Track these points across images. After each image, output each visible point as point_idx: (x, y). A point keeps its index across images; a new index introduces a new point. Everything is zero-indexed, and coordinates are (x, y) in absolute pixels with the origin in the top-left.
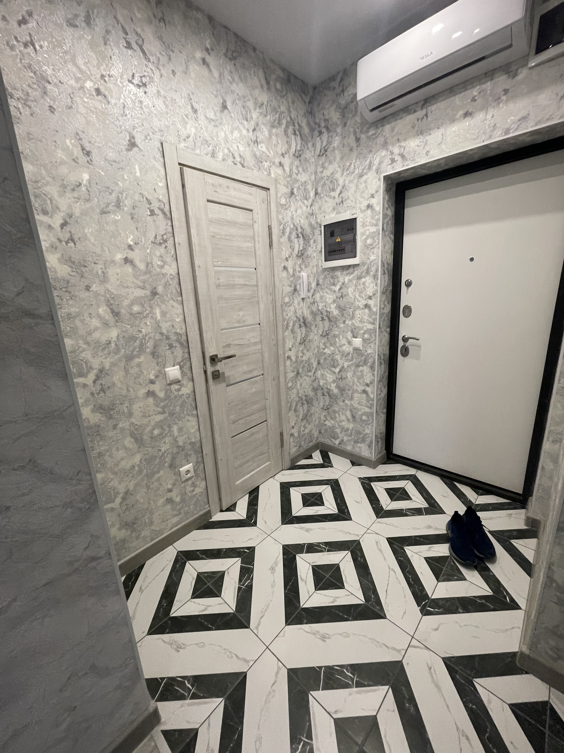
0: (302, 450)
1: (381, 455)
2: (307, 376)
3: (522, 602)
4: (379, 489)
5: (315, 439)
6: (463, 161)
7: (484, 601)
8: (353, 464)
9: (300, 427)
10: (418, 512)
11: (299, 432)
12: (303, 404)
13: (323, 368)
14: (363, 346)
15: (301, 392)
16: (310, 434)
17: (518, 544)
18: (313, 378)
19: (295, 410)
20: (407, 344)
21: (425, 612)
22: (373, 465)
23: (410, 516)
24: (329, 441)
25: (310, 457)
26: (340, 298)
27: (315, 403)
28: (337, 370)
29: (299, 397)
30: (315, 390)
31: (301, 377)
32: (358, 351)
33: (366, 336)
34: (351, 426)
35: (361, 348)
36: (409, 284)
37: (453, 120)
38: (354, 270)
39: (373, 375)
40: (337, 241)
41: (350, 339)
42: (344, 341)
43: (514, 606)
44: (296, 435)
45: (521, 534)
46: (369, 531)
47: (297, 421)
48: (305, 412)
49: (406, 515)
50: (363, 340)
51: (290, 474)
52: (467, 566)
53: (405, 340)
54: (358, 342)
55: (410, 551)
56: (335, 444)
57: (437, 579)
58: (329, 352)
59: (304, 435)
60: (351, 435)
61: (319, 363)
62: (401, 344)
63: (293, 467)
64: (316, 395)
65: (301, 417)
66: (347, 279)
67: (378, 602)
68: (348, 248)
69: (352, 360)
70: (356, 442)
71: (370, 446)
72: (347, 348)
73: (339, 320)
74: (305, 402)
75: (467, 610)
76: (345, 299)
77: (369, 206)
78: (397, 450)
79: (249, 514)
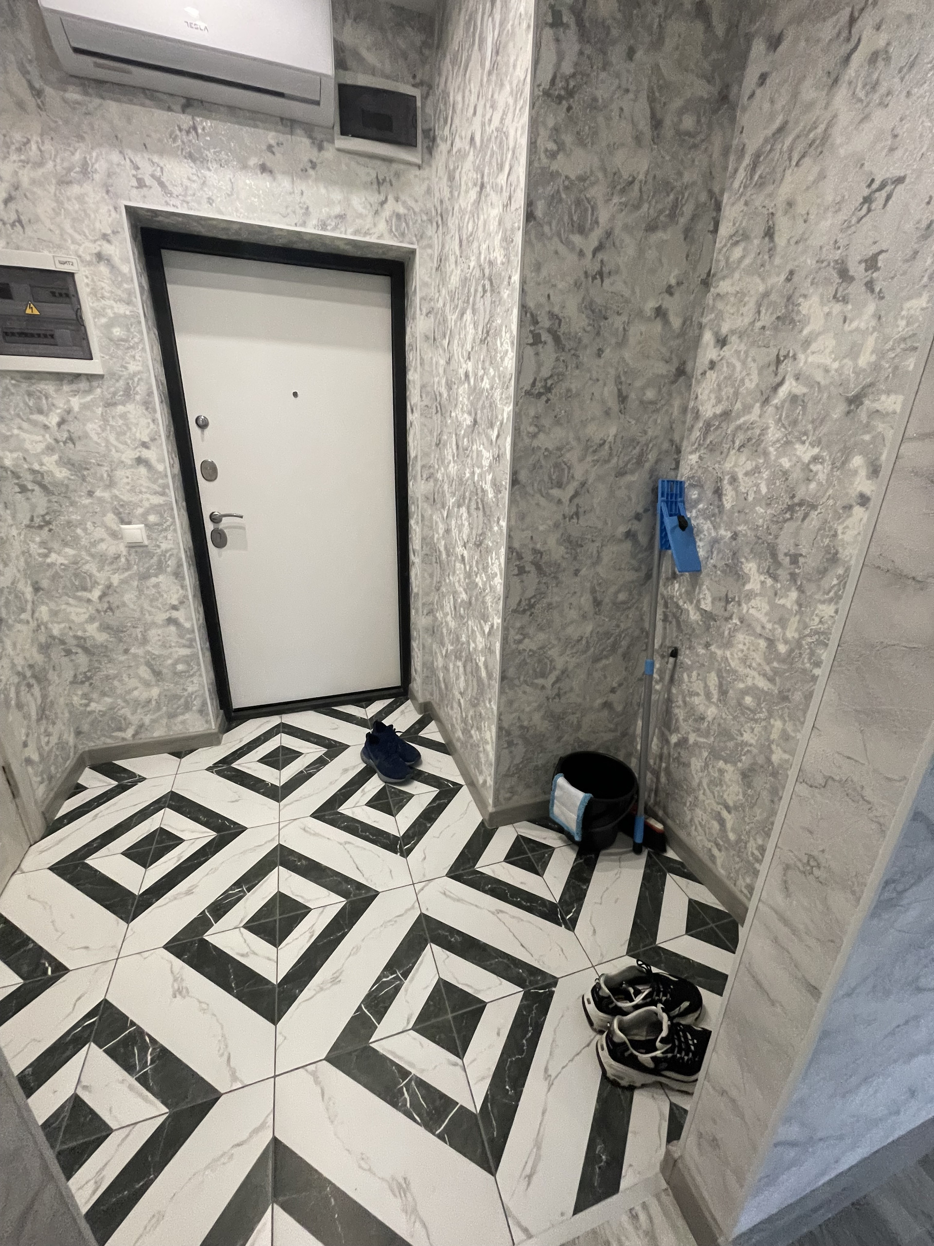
0: (56, 784)
1: (220, 717)
2: (20, 621)
3: (460, 780)
4: (249, 764)
5: (72, 750)
6: (262, 239)
7: (438, 802)
8: (179, 755)
9: (39, 738)
10: (320, 763)
11: (39, 748)
12: (30, 686)
13: (51, 598)
14: (149, 537)
15: (19, 661)
16: (62, 745)
17: (424, 734)
18: (33, 624)
19: (20, 706)
20: (221, 526)
21: (405, 854)
22: (211, 740)
23: (315, 773)
24: (109, 741)
25: (80, 788)
26: (65, 443)
27: (52, 676)
28: (96, 594)
29: (19, 674)
30: (44, 648)
31: (10, 627)
32: (139, 550)
33: (152, 518)
34: (155, 692)
35: (146, 542)
36: (203, 425)
37: (245, 167)
38: (91, 387)
39: (183, 587)
40: (28, 311)
41: (114, 527)
42: (100, 533)
43: (458, 787)
44: (35, 757)
45: (422, 724)
46: (282, 825)
47: (29, 727)
48: (39, 701)
49: (311, 775)
50: (146, 525)
51: (61, 841)
52: (406, 783)
53: (215, 519)
54: (135, 531)
55: (346, 809)
56: (124, 739)
57: (391, 814)
58: (61, 560)
59: (51, 751)
60: (158, 708)
61: (37, 589)
62: (209, 527)
63: (53, 826)
64: (49, 657)
65: (34, 716)
66: (76, 402)
67: (360, 886)
68: (64, 333)
69: (128, 568)
70: (172, 716)
71: (202, 711)
72: (110, 547)
73: (75, 490)
74: (32, 681)
75: (432, 820)
76: (79, 447)
77: (99, 257)
78: (240, 699)
79: (25, 969)
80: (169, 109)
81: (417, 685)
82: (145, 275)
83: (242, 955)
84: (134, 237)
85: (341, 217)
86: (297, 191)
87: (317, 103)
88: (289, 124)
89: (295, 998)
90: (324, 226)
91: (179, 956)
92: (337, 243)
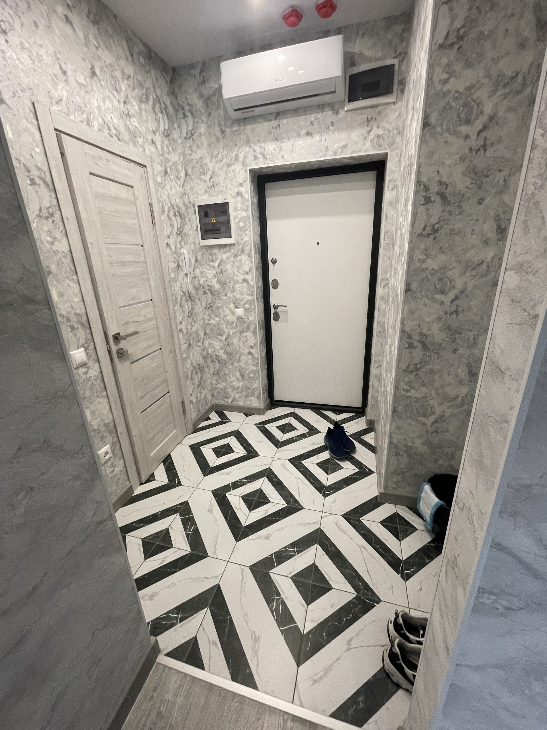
0: (200, 414)
1: (267, 403)
2: (197, 346)
3: (374, 469)
4: (272, 428)
5: (209, 402)
6: (307, 168)
7: (355, 476)
8: (247, 415)
9: (197, 394)
10: (303, 436)
11: (197, 398)
12: (197, 372)
13: (210, 338)
14: (245, 314)
15: (194, 362)
16: (205, 398)
17: (365, 438)
18: (202, 348)
19: (192, 379)
20: (278, 311)
21: (325, 495)
22: (261, 412)
23: (299, 440)
24: (222, 402)
25: (209, 419)
26: (219, 273)
27: (206, 370)
28: (224, 338)
29: (193, 366)
30: (205, 358)
31: (193, 347)
32: (241, 320)
33: (247, 306)
34: (241, 384)
35: (244, 317)
36: (274, 262)
37: (299, 135)
38: (230, 249)
39: (256, 338)
40: (212, 221)
41: (233, 310)
42: (227, 312)
43: (371, 472)
44: (194, 401)
45: (365, 432)
46: (274, 459)
47: (194, 388)
48: (199, 379)
49: (297, 441)
50: (244, 309)
51: (196, 437)
52: (342, 460)
53: (276, 307)
54: (240, 312)
55: (306, 463)
56: (228, 402)
57: (327, 473)
58: (214, 322)
59: (201, 400)
60: (242, 391)
61: (205, 334)
62: (273, 311)
63: (196, 430)
64: (206, 362)
65: (196, 383)
66: (224, 257)
67: (296, 501)
68: (223, 228)
69: (236, 328)
70: (247, 397)
71: (258, 398)
72: (231, 318)
73: (221, 293)
74: (198, 370)
75: (347, 484)
76: (224, 275)
77: (238, 194)
78: (279, 396)
79: (171, 478)
80: (270, 120)
81: (369, 409)
82: (257, 197)
83: (236, 508)
84: (252, 181)
85: (345, 146)
86: (323, 140)
87: (334, 92)
88: (321, 107)
89: (247, 536)
90: (335, 154)
91: (215, 497)
92: (343, 160)
